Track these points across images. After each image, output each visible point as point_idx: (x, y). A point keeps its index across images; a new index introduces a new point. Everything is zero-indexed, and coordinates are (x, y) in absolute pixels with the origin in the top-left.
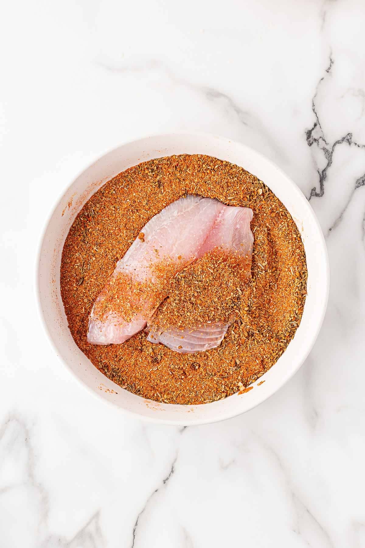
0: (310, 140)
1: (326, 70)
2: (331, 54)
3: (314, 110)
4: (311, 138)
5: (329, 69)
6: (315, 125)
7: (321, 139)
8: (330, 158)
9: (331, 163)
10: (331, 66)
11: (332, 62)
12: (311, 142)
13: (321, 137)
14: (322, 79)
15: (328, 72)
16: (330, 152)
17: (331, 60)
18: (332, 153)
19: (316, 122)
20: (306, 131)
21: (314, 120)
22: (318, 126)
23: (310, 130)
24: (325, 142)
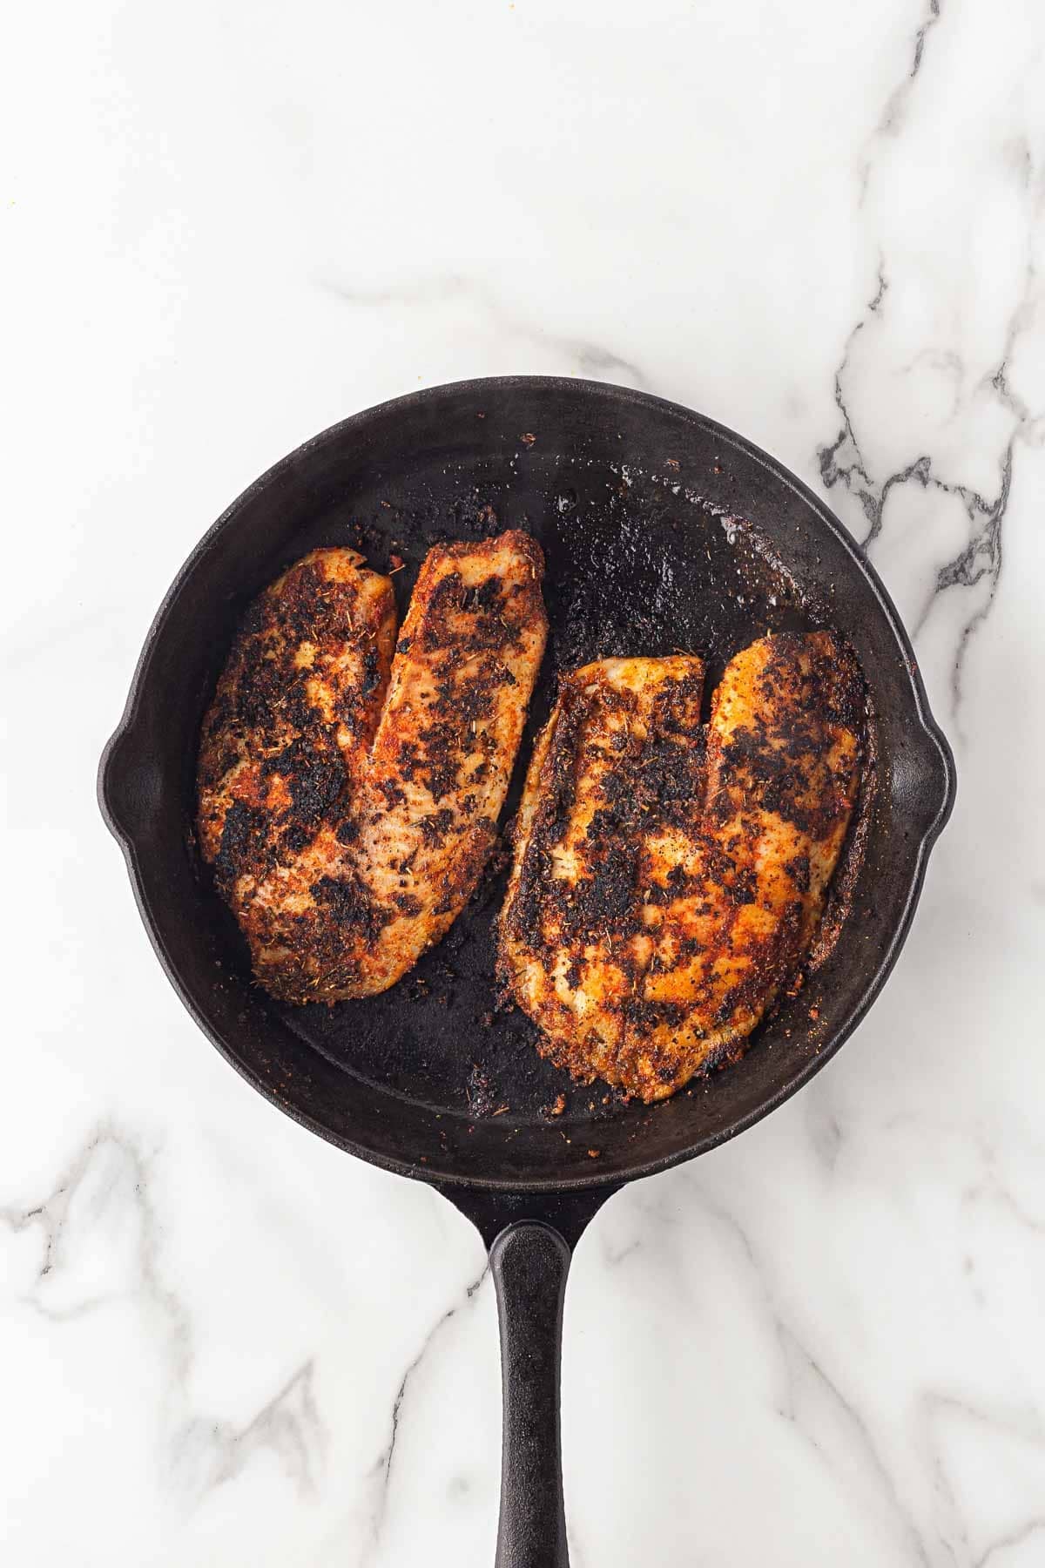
0: (828, 472)
1: (870, 305)
2: (882, 266)
3: (838, 400)
4: (832, 468)
5: (877, 301)
6: (842, 437)
7: (855, 471)
8: (876, 517)
9: (880, 528)
10: (880, 294)
11: (883, 285)
12: (831, 478)
13: (854, 467)
14: (860, 326)
15: (873, 309)
16: (878, 503)
17: (881, 280)
18: (881, 504)
19: (843, 429)
20: (820, 452)
21: (840, 425)
22: (849, 439)
23: (829, 447)
24: (866, 477)
